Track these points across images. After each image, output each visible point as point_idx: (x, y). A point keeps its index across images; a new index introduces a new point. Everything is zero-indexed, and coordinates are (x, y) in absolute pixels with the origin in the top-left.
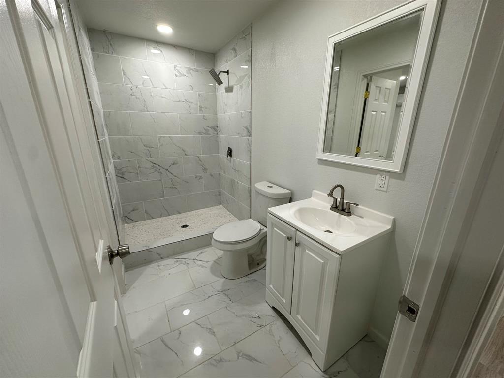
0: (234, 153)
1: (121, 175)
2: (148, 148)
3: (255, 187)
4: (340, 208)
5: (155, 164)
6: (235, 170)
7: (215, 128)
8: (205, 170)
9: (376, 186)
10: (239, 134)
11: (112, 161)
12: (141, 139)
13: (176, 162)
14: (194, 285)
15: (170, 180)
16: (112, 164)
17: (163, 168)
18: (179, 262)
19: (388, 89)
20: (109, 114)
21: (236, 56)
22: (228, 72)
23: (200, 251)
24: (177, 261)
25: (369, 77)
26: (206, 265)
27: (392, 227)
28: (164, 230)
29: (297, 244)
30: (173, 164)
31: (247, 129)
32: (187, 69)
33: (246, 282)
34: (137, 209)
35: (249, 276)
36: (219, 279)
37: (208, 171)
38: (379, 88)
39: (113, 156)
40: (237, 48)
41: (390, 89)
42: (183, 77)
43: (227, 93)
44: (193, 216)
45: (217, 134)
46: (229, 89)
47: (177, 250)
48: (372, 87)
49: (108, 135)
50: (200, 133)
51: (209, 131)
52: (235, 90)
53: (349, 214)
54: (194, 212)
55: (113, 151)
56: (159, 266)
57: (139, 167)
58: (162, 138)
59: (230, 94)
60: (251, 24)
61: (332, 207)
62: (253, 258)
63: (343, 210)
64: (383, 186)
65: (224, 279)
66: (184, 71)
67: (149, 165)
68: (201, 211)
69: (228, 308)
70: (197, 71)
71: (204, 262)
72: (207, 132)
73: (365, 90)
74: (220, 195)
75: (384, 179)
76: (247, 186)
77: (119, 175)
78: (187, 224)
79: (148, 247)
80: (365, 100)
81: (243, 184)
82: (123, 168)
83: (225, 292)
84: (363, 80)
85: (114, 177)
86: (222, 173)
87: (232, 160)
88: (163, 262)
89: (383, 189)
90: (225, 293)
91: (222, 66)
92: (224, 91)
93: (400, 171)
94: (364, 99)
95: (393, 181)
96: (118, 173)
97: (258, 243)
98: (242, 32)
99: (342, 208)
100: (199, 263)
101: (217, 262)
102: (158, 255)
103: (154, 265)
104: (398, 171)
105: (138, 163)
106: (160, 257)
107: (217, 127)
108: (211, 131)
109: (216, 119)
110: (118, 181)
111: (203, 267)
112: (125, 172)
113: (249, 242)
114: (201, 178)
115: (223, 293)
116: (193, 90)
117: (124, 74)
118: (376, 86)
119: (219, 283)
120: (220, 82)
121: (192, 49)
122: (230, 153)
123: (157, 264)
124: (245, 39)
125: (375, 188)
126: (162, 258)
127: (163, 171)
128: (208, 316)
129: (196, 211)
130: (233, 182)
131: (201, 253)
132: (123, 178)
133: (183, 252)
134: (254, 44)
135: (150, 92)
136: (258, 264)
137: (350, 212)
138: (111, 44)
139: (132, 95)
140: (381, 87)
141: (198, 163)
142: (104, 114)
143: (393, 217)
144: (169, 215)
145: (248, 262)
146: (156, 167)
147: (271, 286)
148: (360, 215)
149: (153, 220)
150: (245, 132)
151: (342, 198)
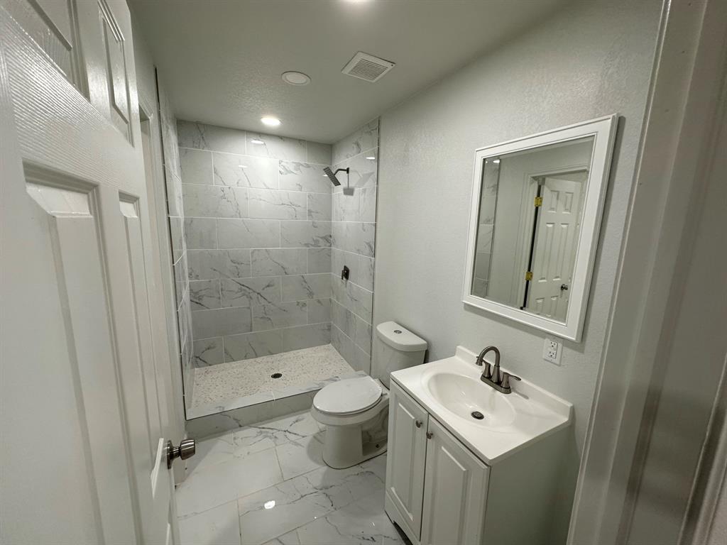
0: (351, 275)
1: (197, 300)
2: (236, 265)
3: (377, 330)
4: (494, 379)
5: (243, 285)
6: (352, 298)
7: (328, 239)
8: (311, 294)
9: (545, 355)
10: (358, 250)
11: (188, 281)
12: (228, 253)
13: (272, 284)
14: (282, 474)
15: (263, 308)
16: (188, 285)
17: (254, 292)
18: (264, 434)
19: (570, 193)
20: (192, 222)
21: (359, 152)
22: (348, 170)
23: (293, 418)
24: (261, 432)
25: (541, 179)
26: (301, 441)
27: (569, 419)
28: (247, 380)
29: (429, 436)
30: (268, 286)
31: (370, 246)
32: (294, 165)
33: (358, 474)
34: (214, 347)
35: (363, 465)
36: (318, 466)
37: (314, 296)
38: (556, 193)
39: (190, 274)
40: (360, 143)
41: (572, 193)
42: (289, 175)
43: (345, 196)
44: (289, 360)
45: (330, 246)
46: (349, 191)
47: (263, 415)
48: (546, 192)
49: (187, 248)
50: (307, 245)
51: (319, 241)
52: (355, 193)
53: (508, 390)
54: (291, 354)
55: (190, 268)
56: (235, 439)
57: (222, 290)
58: (257, 252)
59: (349, 197)
60: (380, 117)
61: (483, 376)
62: (371, 436)
63: (499, 383)
64: (554, 356)
65: (326, 468)
66: (291, 168)
67: (235, 287)
68: (302, 352)
69: (328, 519)
70: (308, 166)
71: (299, 437)
72: (316, 243)
73: (536, 195)
74: (329, 330)
75: (555, 346)
76: (368, 323)
77: (195, 300)
78: (280, 373)
79: (223, 408)
80: (537, 209)
81: (361, 319)
82: (201, 290)
83: (325, 489)
84: (531, 183)
85: (188, 303)
86: (334, 299)
87: (348, 284)
88: (241, 432)
89: (554, 360)
90: (326, 491)
91: (341, 162)
92: (342, 192)
93: (577, 339)
94: (534, 208)
95: (568, 351)
96: (194, 297)
97: (377, 415)
98: (368, 125)
99: (498, 380)
100: (292, 437)
101: (317, 438)
102: (235, 421)
103: (229, 437)
104: (574, 339)
105: (222, 285)
106: (237, 425)
107: (331, 236)
108: (322, 242)
109: (330, 226)
110: (192, 309)
111: (297, 444)
112: (203, 296)
113: (363, 414)
114: (304, 305)
115: (324, 491)
116: (301, 190)
117: (215, 172)
118: (552, 191)
119: (317, 473)
120: (337, 183)
121: (304, 141)
122: (346, 274)
123: (232, 435)
124: (371, 134)
125: (544, 357)
126: (240, 426)
127: (254, 295)
128: (298, 530)
129: (295, 352)
130: (348, 314)
131: (297, 421)
132: (200, 304)
133: (271, 418)
134: (382, 140)
135: (246, 194)
136: (377, 446)
137: (510, 388)
138: (203, 138)
139: (223, 197)
140: (558, 192)
141: (302, 284)
142: (185, 222)
143: (570, 405)
144: (257, 356)
145: (363, 442)
146: (245, 290)
147: (393, 489)
148: (524, 393)
149: (234, 364)
150: (367, 250)
151: (497, 366)
